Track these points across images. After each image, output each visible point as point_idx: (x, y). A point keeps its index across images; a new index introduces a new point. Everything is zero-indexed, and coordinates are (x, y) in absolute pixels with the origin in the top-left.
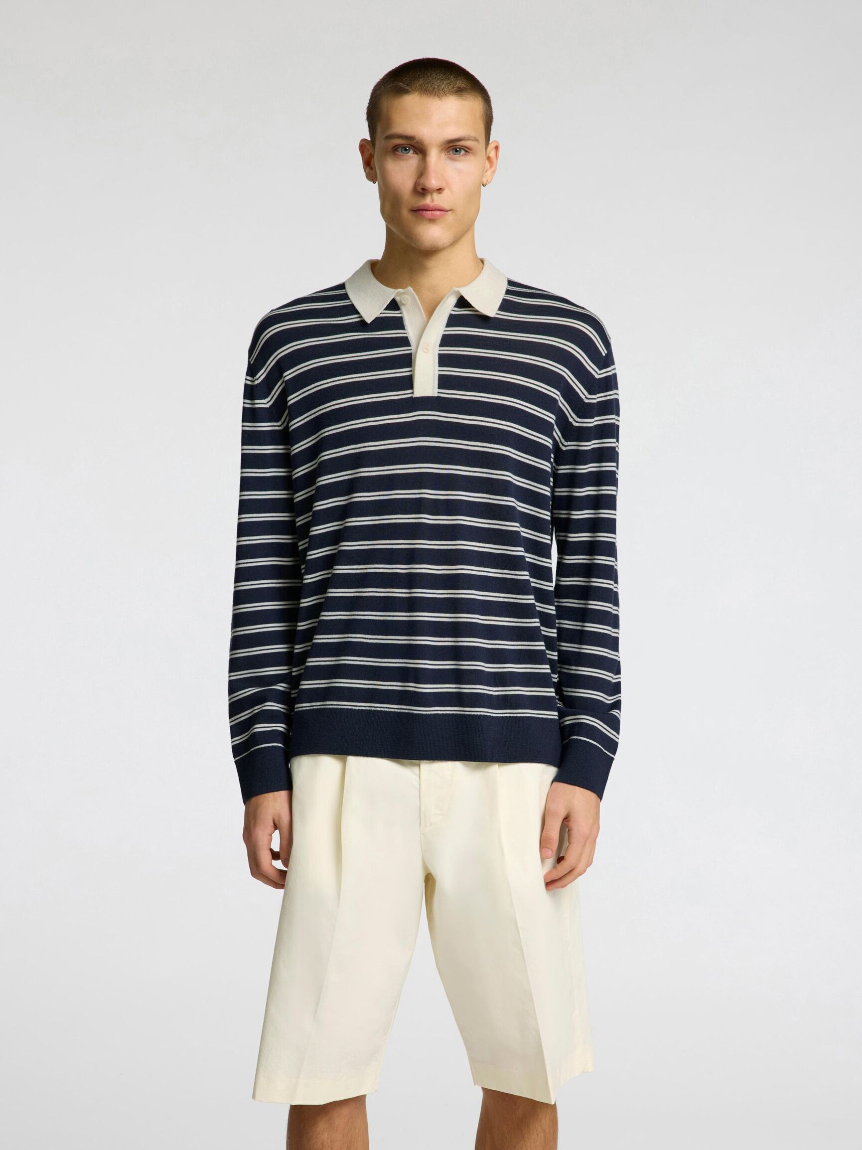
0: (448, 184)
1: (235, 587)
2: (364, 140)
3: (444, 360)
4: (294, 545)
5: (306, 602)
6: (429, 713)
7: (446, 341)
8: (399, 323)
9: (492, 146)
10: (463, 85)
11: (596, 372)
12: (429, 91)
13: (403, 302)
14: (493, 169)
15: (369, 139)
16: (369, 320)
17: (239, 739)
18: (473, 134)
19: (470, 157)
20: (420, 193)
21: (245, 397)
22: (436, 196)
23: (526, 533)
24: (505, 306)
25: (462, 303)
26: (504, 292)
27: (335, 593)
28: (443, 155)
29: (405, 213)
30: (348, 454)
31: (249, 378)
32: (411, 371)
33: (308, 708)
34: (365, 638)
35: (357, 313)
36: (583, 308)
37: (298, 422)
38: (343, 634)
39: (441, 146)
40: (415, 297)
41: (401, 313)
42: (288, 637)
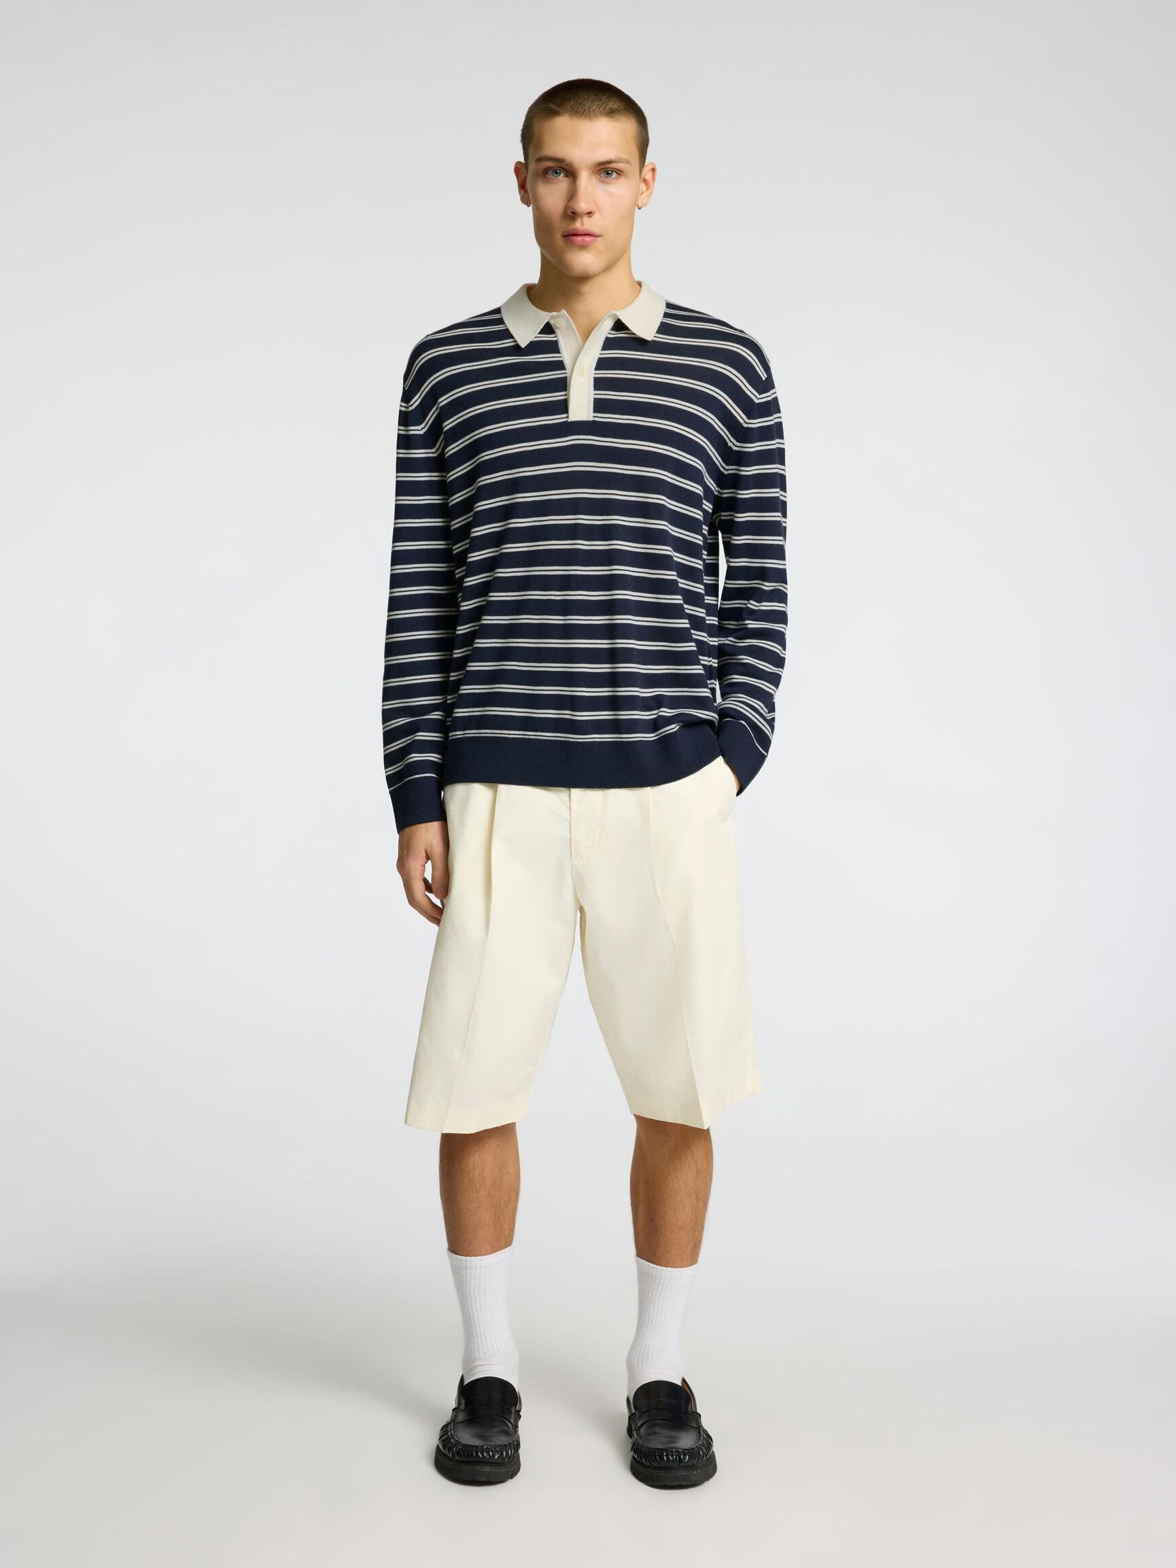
0: (598, 208)
1: (388, 616)
2: (519, 163)
3: (599, 384)
4: (451, 574)
5: (462, 630)
6: (586, 740)
7: (602, 364)
8: (554, 347)
9: (647, 169)
10: (615, 106)
11: (755, 396)
12: (578, 112)
13: (558, 326)
14: (649, 192)
15: (523, 162)
16: (523, 345)
17: (393, 769)
18: (624, 156)
19: (622, 180)
20: (569, 216)
21: (399, 425)
22: (586, 219)
23: (679, 558)
24: (664, 329)
25: (619, 326)
26: (662, 315)
27: (489, 620)
28: (594, 179)
29: (558, 237)
30: (503, 480)
31: (403, 404)
32: (566, 395)
33: (461, 736)
34: (519, 666)
35: (513, 337)
36: (742, 331)
37: (453, 448)
38: (497, 661)
39: (591, 168)
40: (569, 321)
41: (556, 337)
42: (442, 667)
